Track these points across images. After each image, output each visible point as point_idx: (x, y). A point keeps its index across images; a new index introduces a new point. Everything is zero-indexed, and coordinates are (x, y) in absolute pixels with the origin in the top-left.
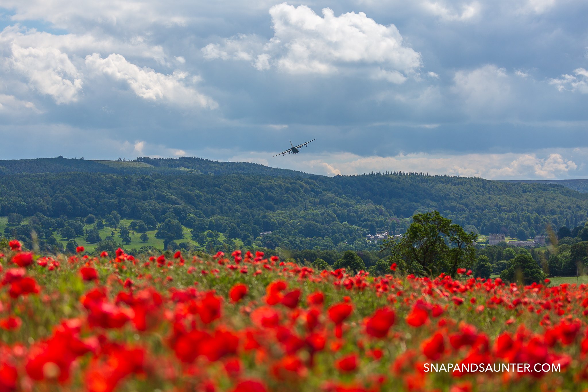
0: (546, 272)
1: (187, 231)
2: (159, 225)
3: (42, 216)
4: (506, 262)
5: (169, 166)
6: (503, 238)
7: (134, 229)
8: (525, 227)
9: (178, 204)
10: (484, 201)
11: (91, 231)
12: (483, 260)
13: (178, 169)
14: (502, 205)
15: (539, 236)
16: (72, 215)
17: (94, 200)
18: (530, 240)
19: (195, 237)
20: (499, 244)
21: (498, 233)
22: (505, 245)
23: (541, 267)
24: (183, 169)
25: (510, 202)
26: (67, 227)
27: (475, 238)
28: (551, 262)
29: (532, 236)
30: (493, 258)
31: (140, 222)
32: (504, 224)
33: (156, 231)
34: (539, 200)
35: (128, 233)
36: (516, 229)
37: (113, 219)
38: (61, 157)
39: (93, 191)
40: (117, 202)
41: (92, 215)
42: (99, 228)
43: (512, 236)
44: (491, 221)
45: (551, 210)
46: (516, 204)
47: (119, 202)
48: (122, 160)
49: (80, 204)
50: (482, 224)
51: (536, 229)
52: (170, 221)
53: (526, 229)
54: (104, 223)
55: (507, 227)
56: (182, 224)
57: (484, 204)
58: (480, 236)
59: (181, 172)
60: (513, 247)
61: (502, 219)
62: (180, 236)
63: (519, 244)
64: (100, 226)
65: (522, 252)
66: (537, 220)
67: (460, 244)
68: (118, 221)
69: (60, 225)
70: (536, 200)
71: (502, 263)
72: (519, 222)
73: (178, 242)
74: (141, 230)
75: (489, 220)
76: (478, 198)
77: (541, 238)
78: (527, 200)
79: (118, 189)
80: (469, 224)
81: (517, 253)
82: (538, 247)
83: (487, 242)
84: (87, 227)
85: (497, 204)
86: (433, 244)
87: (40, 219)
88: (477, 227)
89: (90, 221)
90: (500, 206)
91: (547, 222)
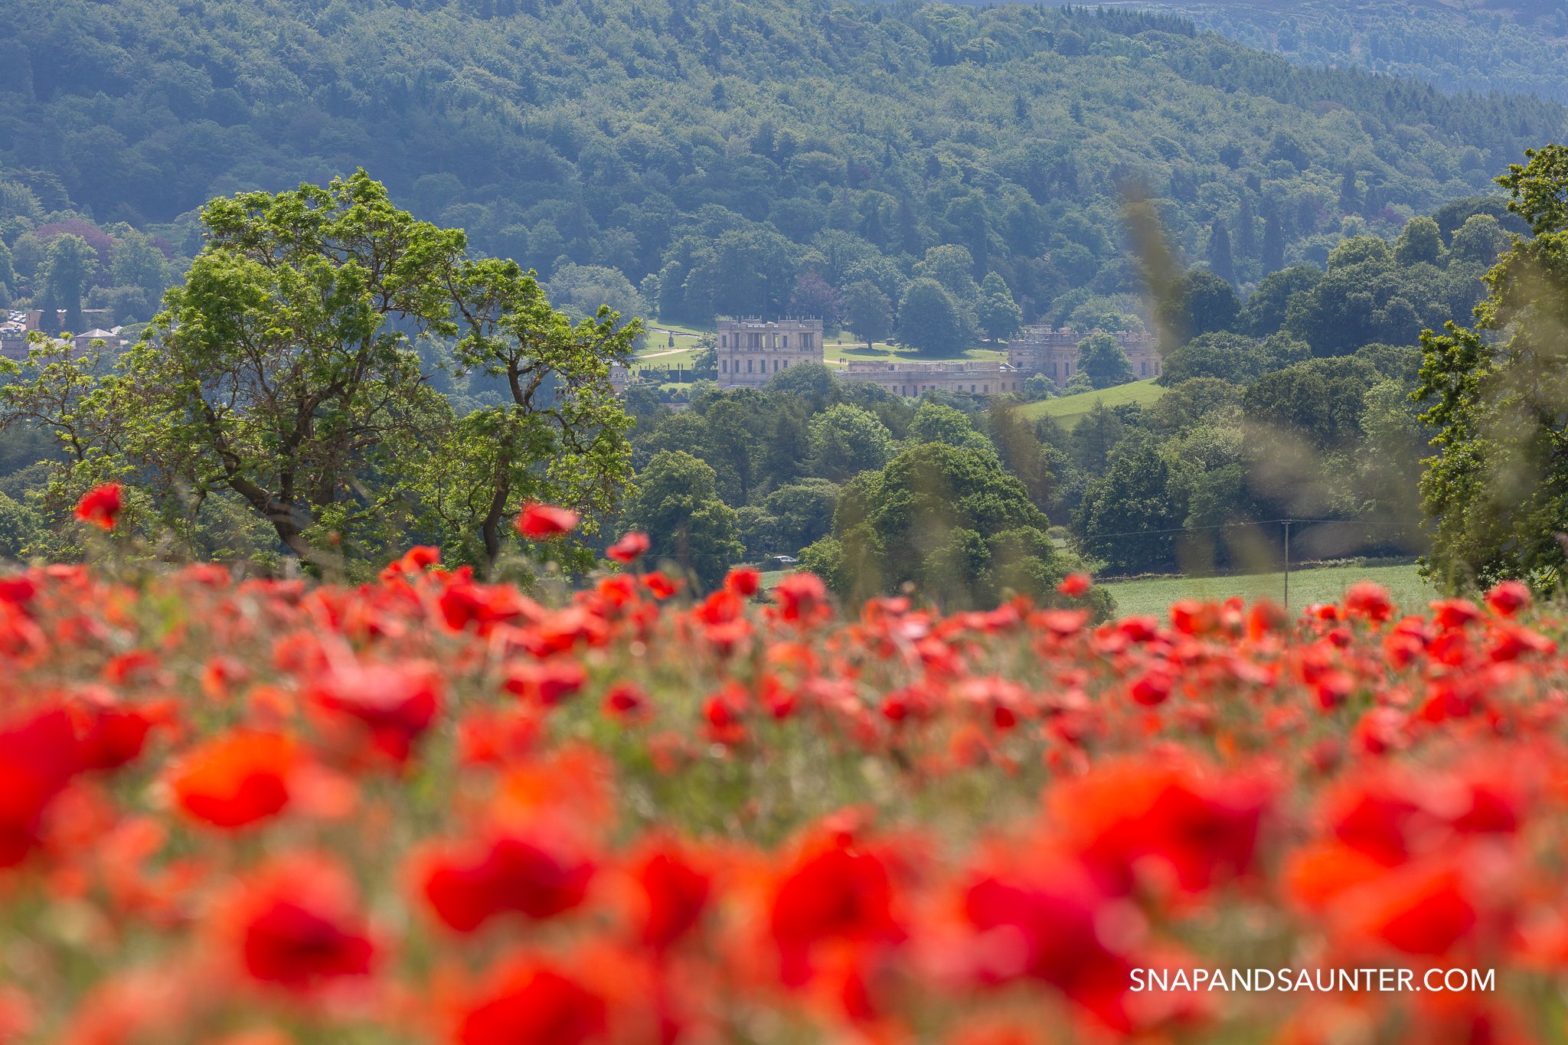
0: (1090, 548)
4: (827, 488)
6: (807, 344)
8: (948, 275)
10: (681, 116)
12: (678, 484)
14: (800, 135)
15: (1038, 332)
18: (981, 357)
20: (783, 384)
21: (774, 312)
22: (821, 387)
23: (1059, 516)
25: (855, 124)
27: (624, 348)
28: (1121, 490)
29: (999, 330)
30: (743, 469)
32: (813, 255)
34: (1037, 107)
36: (891, 288)
43: (868, 328)
44: (729, 237)
45: (1119, 172)
46: (890, 137)
50: (670, 261)
51: (1022, 287)
53: (957, 287)
55: (832, 274)
57: (683, 132)
58: (658, 333)
60: (869, 397)
63: (910, 381)
65: (931, 429)
66: (1024, 234)
67: (524, 382)
70: (1021, 110)
71: (800, 499)
72: (914, 246)
75: (713, 232)
76: (637, 95)
77: (1051, 342)
78: (959, 109)
80: (582, 257)
81: (899, 435)
82: (1038, 393)
83: (706, 368)
85: (767, 131)
86: (342, 385)
88: (635, 277)
90: (789, 146)
91: (1093, 242)
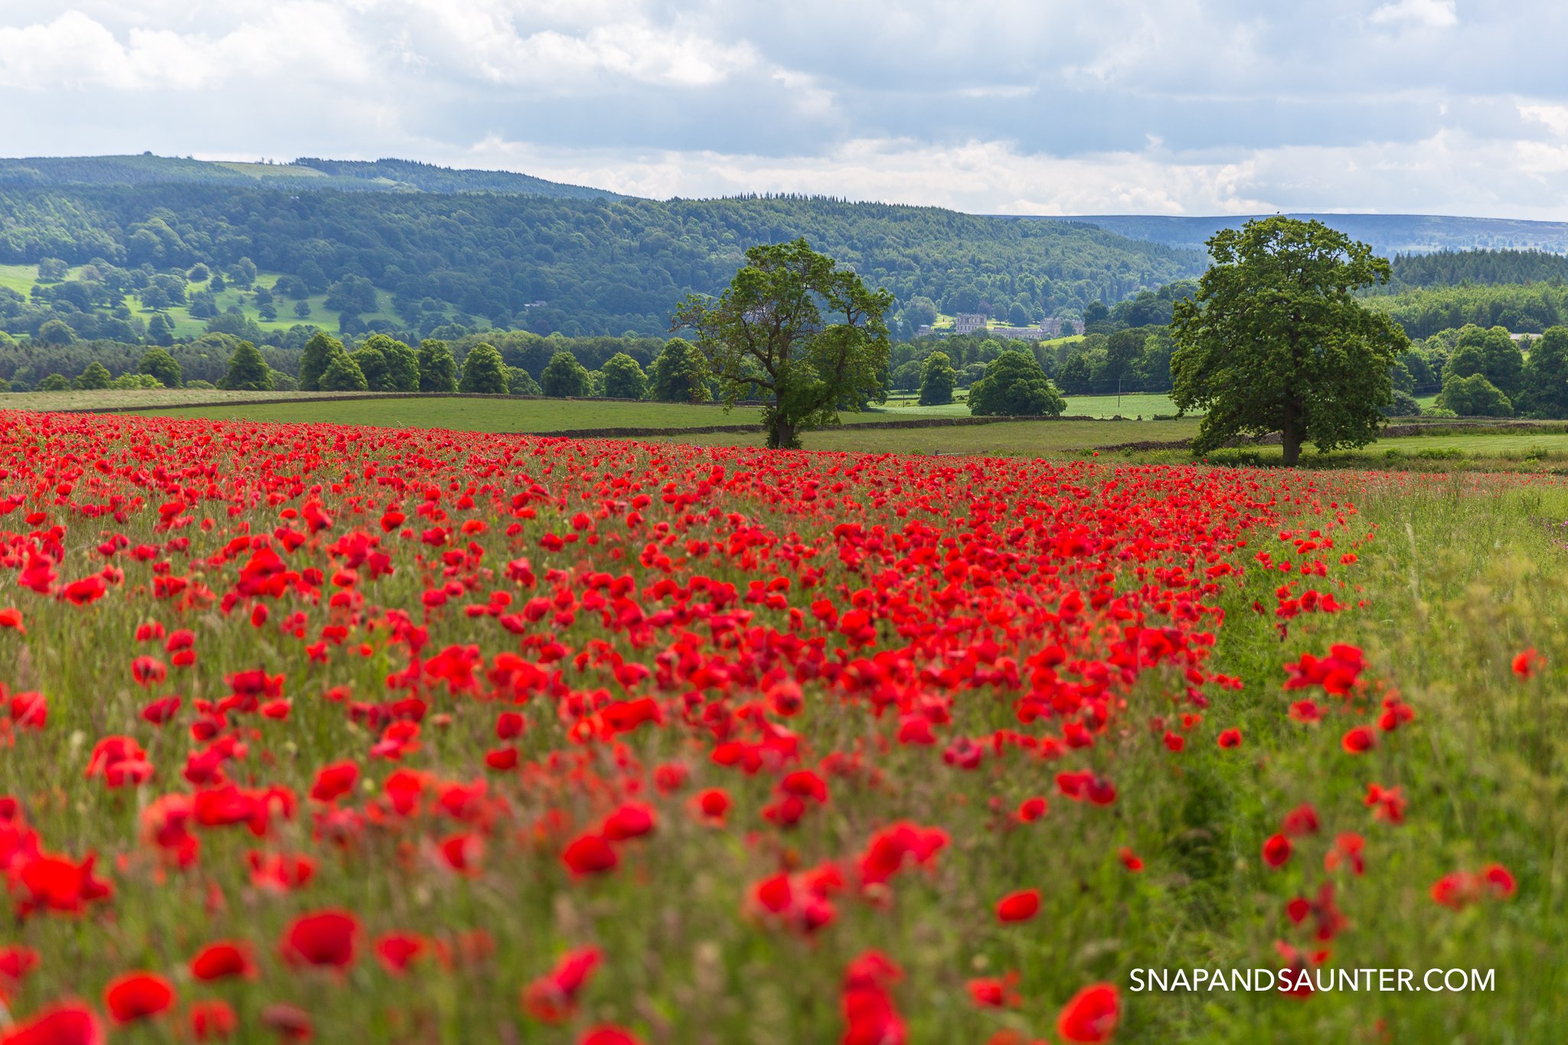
0: (1059, 387)
1: (384, 298)
2: (332, 286)
3: (106, 265)
4: (985, 366)
5: (357, 175)
6: (982, 321)
7: (283, 293)
8: (1023, 301)
9: (368, 246)
10: (949, 252)
11: (200, 295)
12: (940, 362)
13: (375, 181)
14: (983, 259)
15: (1049, 319)
16: (163, 265)
17: (205, 236)
18: (1032, 327)
19: (400, 309)
20: (974, 333)
21: (974, 312)
22: (985, 334)
23: (1051, 376)
24: (383, 181)
25: (999, 255)
26: (152, 285)
27: (930, 320)
28: (1070, 368)
29: (1038, 318)
30: (960, 358)
31: (294, 279)
32: (985, 295)
33: (325, 298)
34: (1052, 251)
35: (271, 300)
36: (1007, 305)
37: (244, 274)
38: (148, 153)
39: (206, 219)
40: (250, 242)
41: (202, 265)
42: (215, 290)
43: (1000, 318)
44: (961, 289)
45: (1075, 271)
46: (1009, 259)
47: (255, 241)
48: (266, 162)
49: (181, 242)
50: (944, 296)
51: (1045, 306)
52: (351, 279)
53: (1026, 305)
54: (225, 280)
55: (990, 300)
56: (376, 285)
57: (950, 257)
58: (940, 317)
59: (378, 186)
60: (997, 338)
61: (982, 286)
62: (370, 306)
63: (1012, 334)
64: (218, 286)
65: (1015, 347)
66: (1046, 289)
68: (252, 278)
69: (140, 283)
70: (1047, 251)
71: (975, 369)
72: (1014, 292)
73: (366, 319)
74: (297, 294)
75: (957, 287)
76: (937, 245)
77: (1053, 324)
78: (1029, 251)
79: (254, 216)
80: (919, 294)
81: (1005, 349)
82: (1048, 338)
83: (952, 329)
84: (193, 288)
85: (974, 256)
87: (102, 271)
88: (934, 300)
89: (199, 276)
90: (980, 262)
91: (1066, 292)
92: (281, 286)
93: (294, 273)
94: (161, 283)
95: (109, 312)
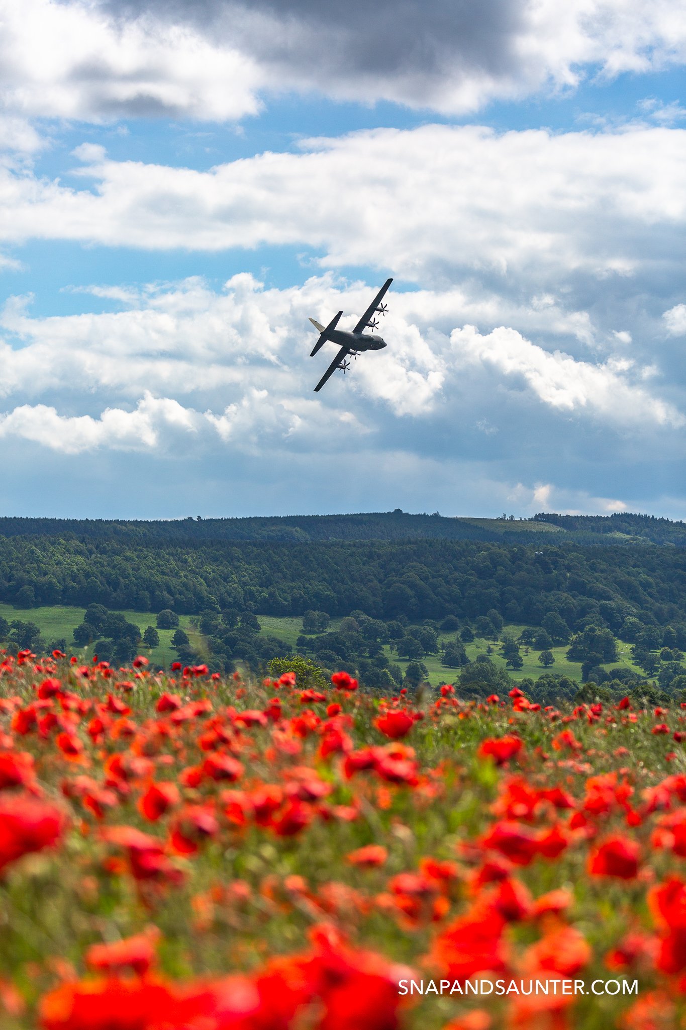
1: (623, 648)
2: (574, 637)
3: (364, 617)
5: (593, 530)
7: (528, 643)
9: (609, 599)
11: (451, 645)
13: (609, 535)
16: (417, 616)
17: (455, 589)
19: (639, 659)
24: (618, 535)
26: (407, 637)
31: (540, 631)
33: (568, 648)
35: (517, 649)
37: (491, 625)
38: (398, 511)
39: (456, 574)
40: (497, 595)
41: (452, 617)
42: (465, 641)
47: (502, 594)
48: (507, 518)
49: (433, 596)
52: (593, 630)
54: (474, 632)
56: (615, 636)
59: (614, 540)
62: (611, 657)
64: (468, 637)
68: (499, 627)
69: (396, 634)
73: (608, 668)
74: (541, 645)
79: (501, 571)
84: (444, 639)
87: (361, 623)
89: (449, 628)
92: (526, 638)
93: (538, 624)
94: (414, 634)
95: (369, 661)
